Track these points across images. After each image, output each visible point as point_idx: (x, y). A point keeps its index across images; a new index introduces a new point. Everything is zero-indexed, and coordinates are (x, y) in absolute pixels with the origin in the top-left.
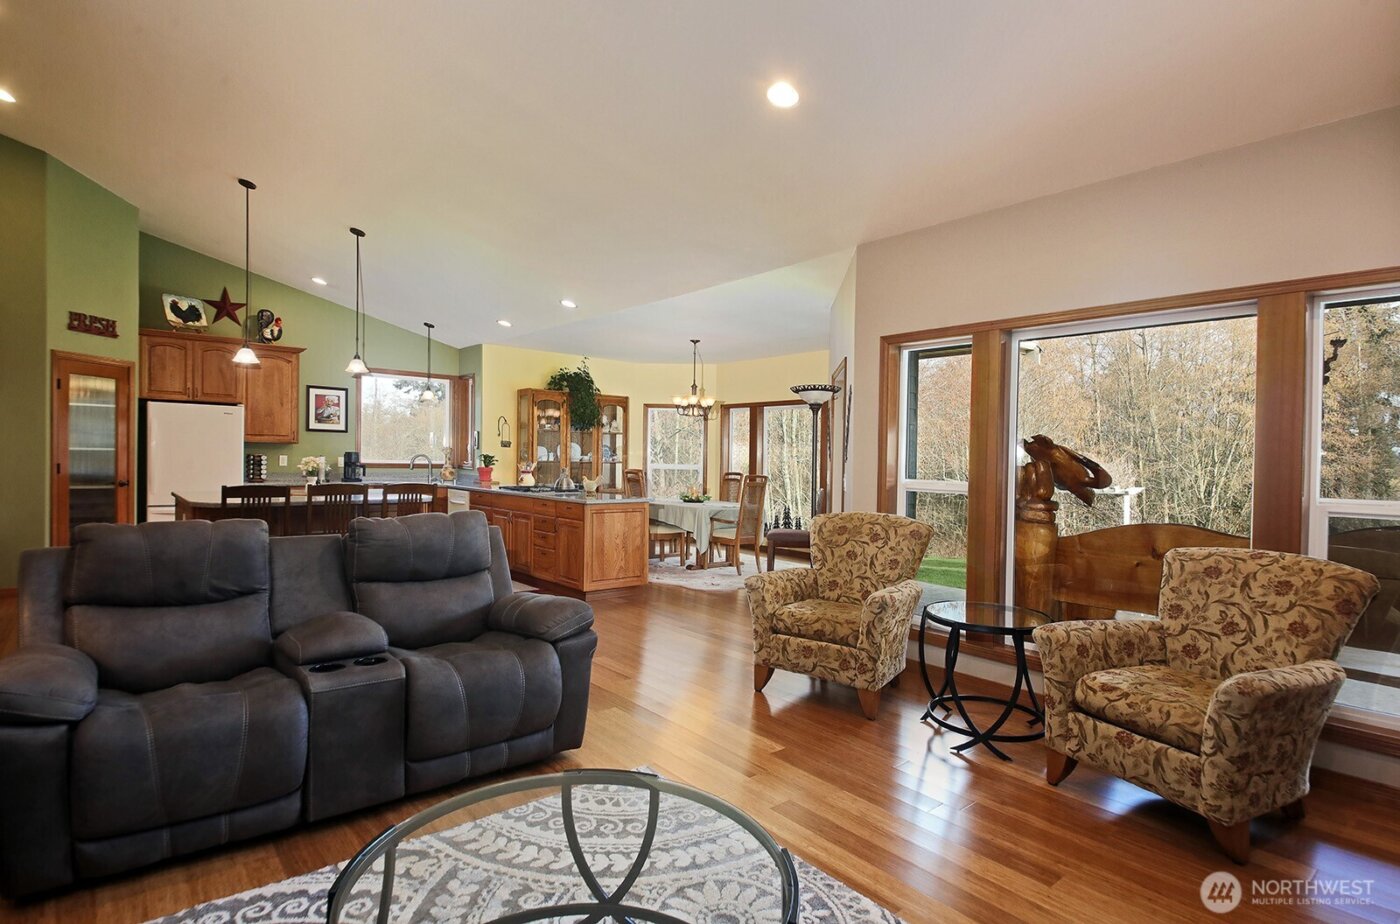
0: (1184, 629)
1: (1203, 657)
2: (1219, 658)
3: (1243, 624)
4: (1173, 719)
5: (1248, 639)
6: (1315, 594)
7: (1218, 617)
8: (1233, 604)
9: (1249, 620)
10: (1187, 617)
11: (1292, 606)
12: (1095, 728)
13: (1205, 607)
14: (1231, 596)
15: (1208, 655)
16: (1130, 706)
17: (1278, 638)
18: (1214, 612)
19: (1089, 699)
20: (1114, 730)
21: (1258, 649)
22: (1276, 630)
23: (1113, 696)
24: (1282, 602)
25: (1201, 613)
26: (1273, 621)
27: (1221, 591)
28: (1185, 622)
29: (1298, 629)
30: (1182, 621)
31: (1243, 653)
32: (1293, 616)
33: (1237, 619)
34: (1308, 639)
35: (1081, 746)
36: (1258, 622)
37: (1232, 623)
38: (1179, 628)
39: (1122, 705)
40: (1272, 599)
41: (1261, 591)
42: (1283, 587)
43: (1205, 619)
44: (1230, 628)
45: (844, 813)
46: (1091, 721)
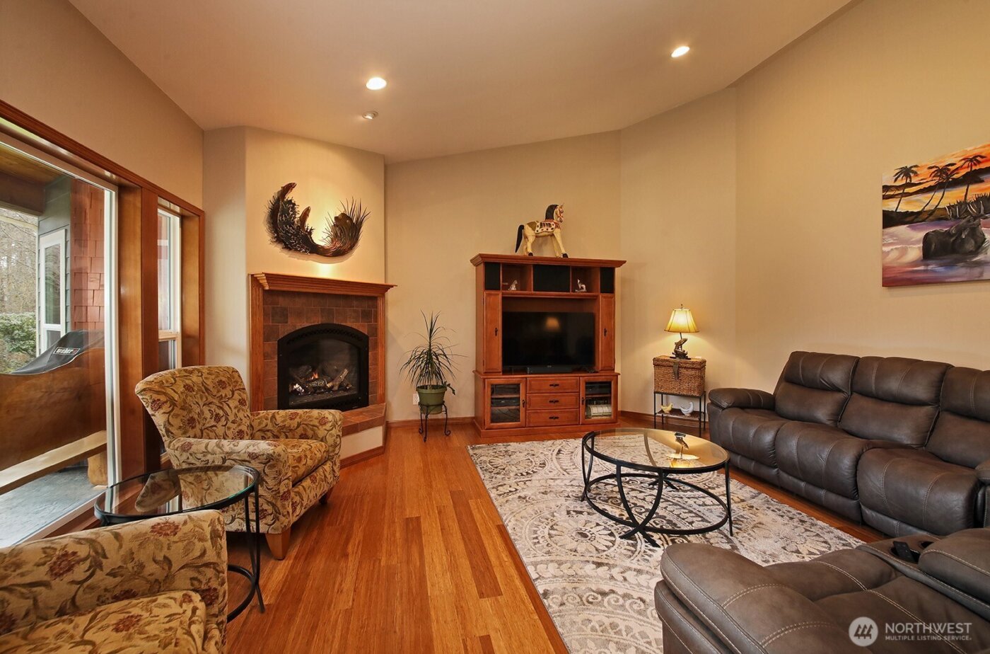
0: (201, 431)
4: (322, 451)
5: (227, 419)
6: (236, 382)
7: (210, 414)
11: (233, 392)
13: (202, 411)
16: (311, 459)
17: (238, 411)
18: (208, 415)
19: (299, 472)
21: (233, 422)
22: (235, 408)
23: (303, 461)
25: (202, 417)
29: (242, 403)
35: (302, 505)
36: (226, 408)
39: (310, 462)
41: (216, 391)
42: (222, 385)
46: (300, 487)
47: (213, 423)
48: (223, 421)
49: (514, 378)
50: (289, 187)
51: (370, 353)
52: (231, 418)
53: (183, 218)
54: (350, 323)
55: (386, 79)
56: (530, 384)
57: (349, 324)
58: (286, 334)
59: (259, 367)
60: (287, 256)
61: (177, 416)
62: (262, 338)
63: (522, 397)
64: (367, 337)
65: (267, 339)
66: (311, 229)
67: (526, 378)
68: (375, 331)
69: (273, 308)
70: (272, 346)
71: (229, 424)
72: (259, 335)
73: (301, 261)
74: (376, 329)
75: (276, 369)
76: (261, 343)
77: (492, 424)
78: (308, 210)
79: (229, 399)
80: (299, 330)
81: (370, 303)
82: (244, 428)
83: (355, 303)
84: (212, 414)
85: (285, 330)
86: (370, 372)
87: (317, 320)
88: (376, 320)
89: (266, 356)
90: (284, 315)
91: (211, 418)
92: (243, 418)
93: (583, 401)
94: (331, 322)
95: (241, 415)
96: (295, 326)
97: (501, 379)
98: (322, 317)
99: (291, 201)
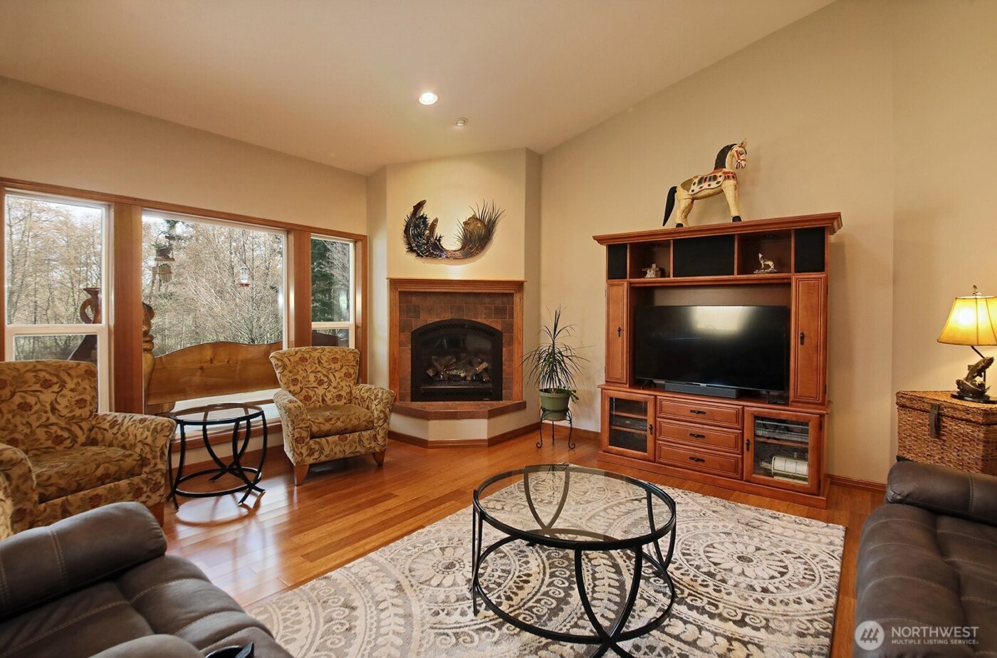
0: (302, 389)
1: (313, 399)
2: (320, 397)
3: (326, 379)
4: (362, 419)
5: (330, 385)
6: (348, 360)
7: (314, 379)
8: (319, 372)
9: (327, 377)
10: (301, 383)
11: (342, 367)
12: (327, 440)
13: (308, 376)
14: (316, 368)
15: (315, 397)
16: (342, 422)
17: (342, 381)
18: (312, 378)
19: (322, 428)
20: (336, 438)
21: (335, 388)
22: (340, 378)
23: (333, 422)
24: (338, 366)
25: (306, 379)
26: (336, 374)
27: (311, 367)
28: (301, 386)
29: (347, 375)
30: (299, 385)
31: (329, 391)
32: (344, 370)
33: (322, 378)
34: (353, 377)
35: (321, 453)
36: (331, 376)
37: (321, 380)
38: (299, 389)
39: (339, 424)
40: (333, 366)
41: (327, 364)
42: (335, 360)
43: (309, 382)
44: (321, 383)
45: (320, 539)
46: (323, 440)
47: (315, 385)
48: (325, 386)
49: (639, 394)
50: (419, 206)
51: (504, 349)
52: (334, 384)
53: (355, 243)
54: (482, 319)
55: (436, 93)
56: (661, 405)
57: (479, 320)
58: (418, 327)
59: (395, 353)
60: (421, 262)
61: (284, 376)
62: (398, 329)
63: (650, 421)
64: (501, 333)
65: (402, 331)
66: (440, 237)
67: (656, 396)
68: (510, 328)
69: (407, 306)
70: (407, 337)
71: (331, 388)
72: (398, 326)
73: (433, 265)
74: (512, 326)
75: (410, 356)
76: (398, 332)
77: (610, 447)
78: (436, 220)
79: (336, 371)
80: (430, 324)
81: (505, 299)
82: (343, 394)
83: (487, 300)
84: (317, 380)
85: (418, 324)
86: (504, 367)
87: (447, 316)
88: (512, 316)
89: (401, 344)
90: (417, 311)
91: (314, 382)
92: (344, 386)
93: (748, 444)
94: (462, 318)
95: (343, 384)
96: (426, 321)
97: (624, 393)
98: (452, 313)
99: (422, 216)
